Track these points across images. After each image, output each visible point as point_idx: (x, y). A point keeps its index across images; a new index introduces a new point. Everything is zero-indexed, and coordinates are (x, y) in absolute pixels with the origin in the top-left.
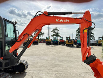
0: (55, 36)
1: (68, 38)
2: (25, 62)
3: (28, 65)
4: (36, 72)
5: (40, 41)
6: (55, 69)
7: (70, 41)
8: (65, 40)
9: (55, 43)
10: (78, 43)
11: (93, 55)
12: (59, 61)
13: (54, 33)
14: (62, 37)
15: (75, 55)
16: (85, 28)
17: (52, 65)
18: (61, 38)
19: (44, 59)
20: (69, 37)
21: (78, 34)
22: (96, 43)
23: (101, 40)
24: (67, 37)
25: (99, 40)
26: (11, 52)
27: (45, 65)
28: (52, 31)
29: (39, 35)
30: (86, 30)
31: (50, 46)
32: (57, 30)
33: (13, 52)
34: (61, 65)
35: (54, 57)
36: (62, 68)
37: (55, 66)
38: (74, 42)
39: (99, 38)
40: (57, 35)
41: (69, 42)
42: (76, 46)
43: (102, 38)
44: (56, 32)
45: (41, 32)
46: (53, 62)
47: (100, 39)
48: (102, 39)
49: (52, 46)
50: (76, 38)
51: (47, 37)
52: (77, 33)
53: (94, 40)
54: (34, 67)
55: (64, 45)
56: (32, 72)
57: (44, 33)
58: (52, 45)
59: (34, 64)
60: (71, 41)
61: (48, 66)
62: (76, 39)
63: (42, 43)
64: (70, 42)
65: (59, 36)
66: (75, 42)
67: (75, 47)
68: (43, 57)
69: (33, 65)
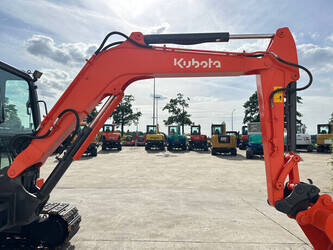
0: (174, 124)
1: (219, 129)
2: (68, 209)
3: (78, 222)
4: (106, 244)
5: (127, 139)
6: (173, 232)
7: (225, 139)
8: (209, 135)
9: (176, 144)
10: (250, 143)
11: (308, 182)
12: (187, 205)
13: (171, 114)
14: (199, 127)
15: (243, 184)
16: (275, 88)
17: (163, 219)
18: (194, 129)
19: (137, 199)
20: (223, 126)
21: (249, 115)
22: (310, 142)
23: (324, 132)
24: (213, 126)
25: (319, 132)
26: (13, 174)
27: (141, 220)
28: (166, 107)
29: (124, 120)
30: (281, 94)
31: (161, 154)
32: (183, 103)
33: (22, 176)
34: (196, 218)
35: (173, 191)
36: (197, 230)
37: (176, 221)
38: (238, 141)
39: (319, 126)
40: (183, 119)
41: (220, 141)
42: (243, 153)
43: (329, 126)
44: (179, 110)
45: (131, 111)
46: (169, 207)
47: (322, 129)
48: (327, 131)
49: (167, 156)
50: (244, 127)
51: (148, 126)
52: (247, 112)
53: (302, 134)
54: (103, 227)
55: (206, 151)
56: (94, 243)
57: (139, 114)
58: (167, 152)
59: (103, 216)
60: (229, 137)
61: (150, 223)
62: (245, 133)
63: (133, 145)
64: (223, 142)
65: (189, 122)
66: (242, 141)
67: (241, 158)
68: (135, 192)
69: (100, 220)
